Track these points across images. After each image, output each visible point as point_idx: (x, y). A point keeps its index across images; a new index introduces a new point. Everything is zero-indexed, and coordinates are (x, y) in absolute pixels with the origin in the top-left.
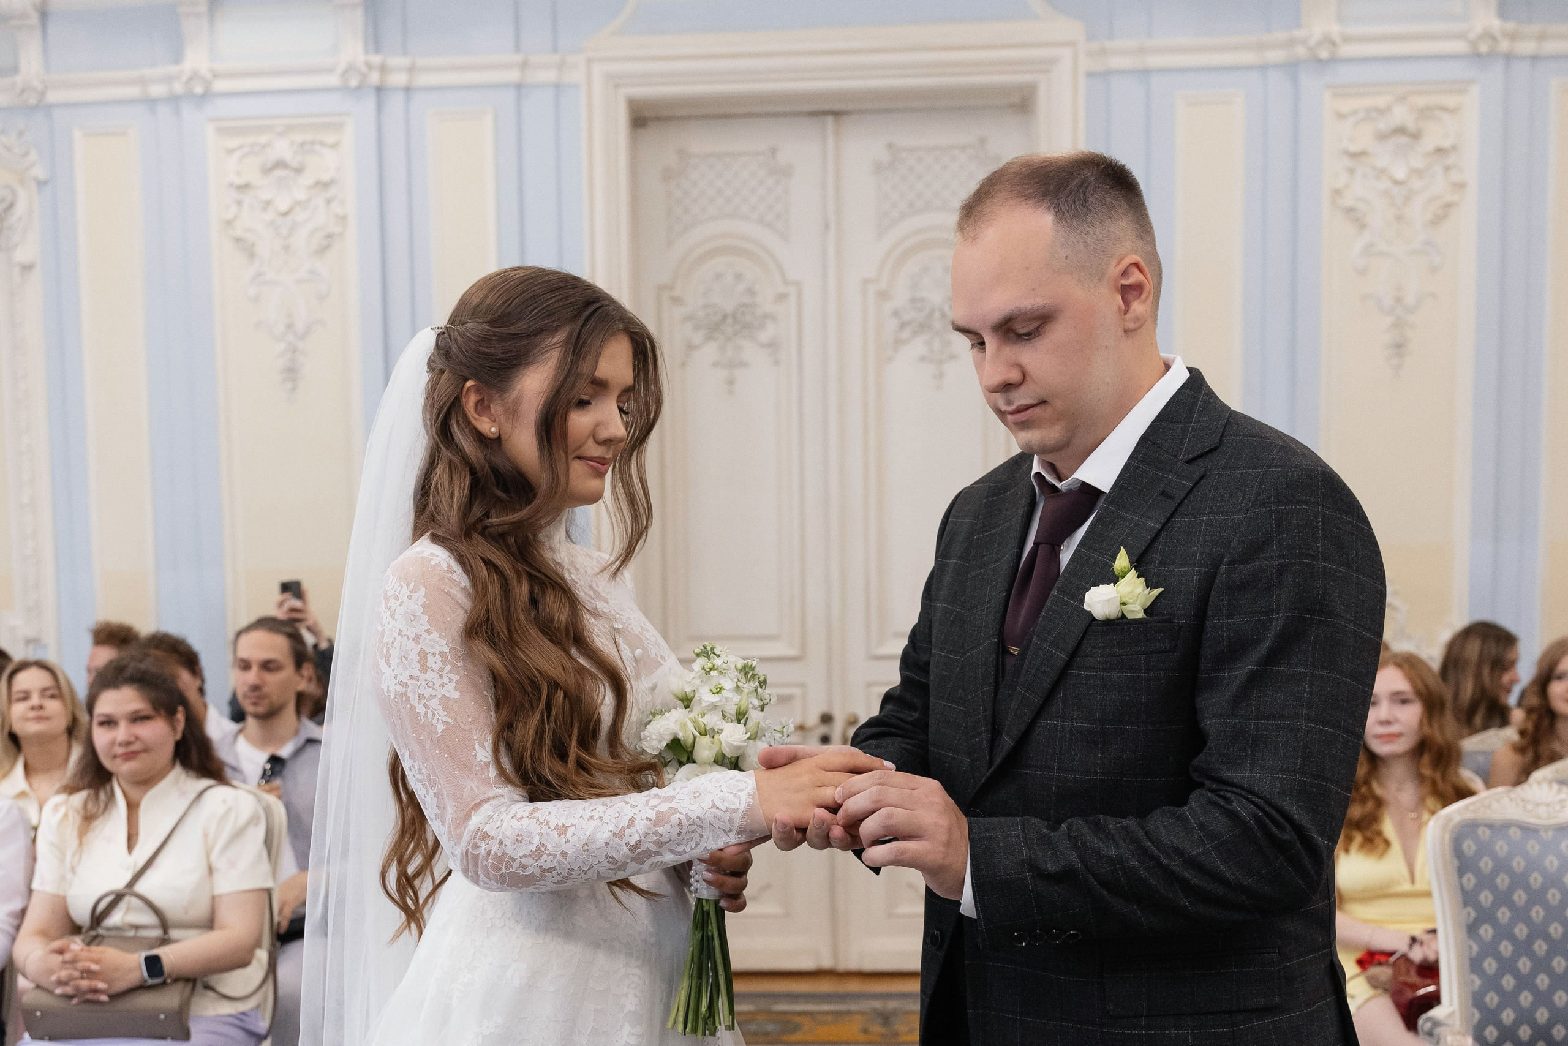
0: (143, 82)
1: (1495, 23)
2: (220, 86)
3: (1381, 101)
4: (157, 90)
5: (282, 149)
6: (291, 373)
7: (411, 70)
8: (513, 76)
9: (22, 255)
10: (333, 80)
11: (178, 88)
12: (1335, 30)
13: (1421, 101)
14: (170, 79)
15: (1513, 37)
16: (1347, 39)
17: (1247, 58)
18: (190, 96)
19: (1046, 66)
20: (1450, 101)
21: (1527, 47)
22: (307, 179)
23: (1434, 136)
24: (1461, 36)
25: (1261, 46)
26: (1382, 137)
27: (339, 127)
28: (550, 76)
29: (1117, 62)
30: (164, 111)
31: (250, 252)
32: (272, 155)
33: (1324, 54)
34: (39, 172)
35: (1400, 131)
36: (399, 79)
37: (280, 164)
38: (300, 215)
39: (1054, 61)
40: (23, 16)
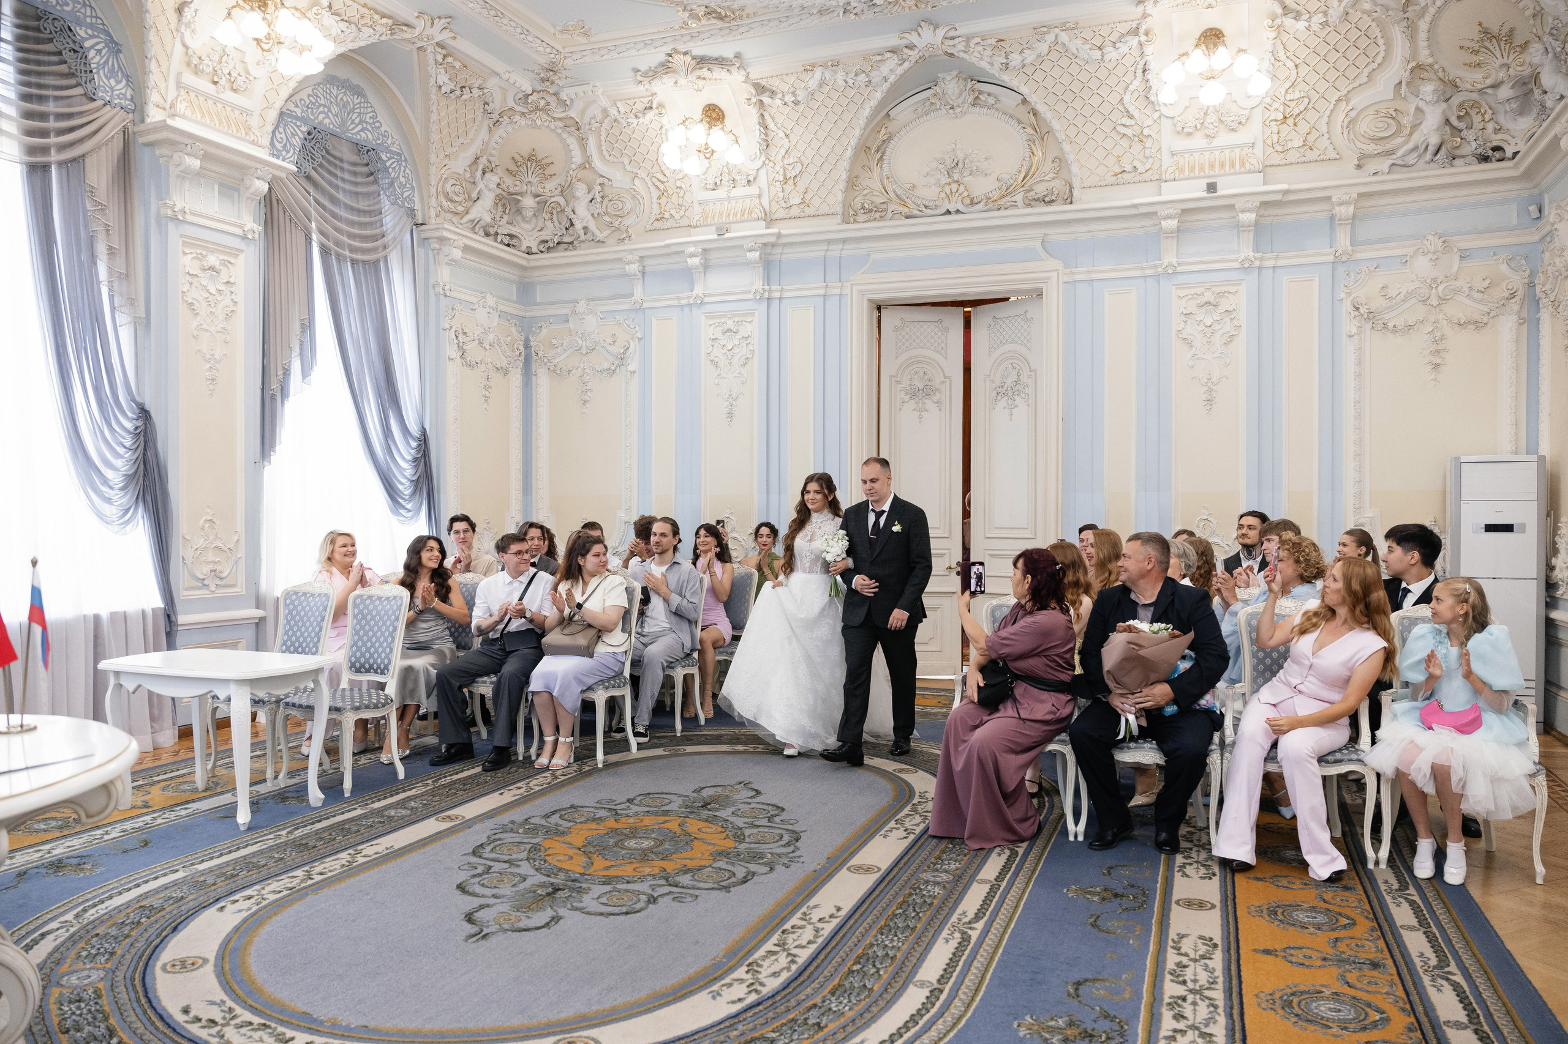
0: (679, 299)
1: (1251, 254)
2: (707, 300)
3: (1199, 291)
4: (683, 302)
5: (730, 324)
6: (730, 415)
7: (782, 290)
8: (822, 292)
9: (631, 368)
10: (751, 296)
11: (691, 301)
12: (1174, 261)
13: (1217, 290)
14: (688, 298)
15: (1262, 259)
16: (1179, 264)
17: (1138, 273)
18: (696, 304)
19: (1046, 280)
20: (1233, 289)
21: (1271, 263)
22: (739, 336)
23: (1225, 304)
24: (1237, 260)
25: (1143, 268)
26: (1200, 306)
27: (753, 314)
28: (838, 291)
29: (1078, 277)
30: (686, 310)
31: (715, 364)
32: (726, 327)
33: (1170, 271)
34: (639, 335)
35: (1208, 303)
36: (777, 295)
37: (729, 330)
38: (736, 350)
39: (1049, 278)
40: (635, 275)
